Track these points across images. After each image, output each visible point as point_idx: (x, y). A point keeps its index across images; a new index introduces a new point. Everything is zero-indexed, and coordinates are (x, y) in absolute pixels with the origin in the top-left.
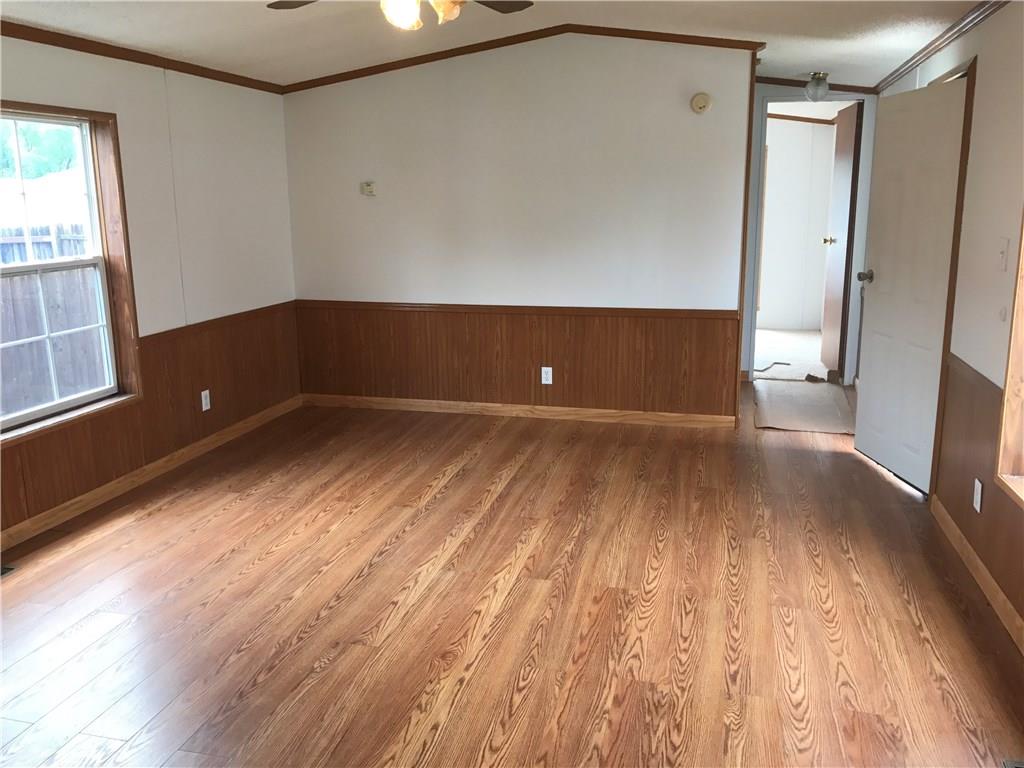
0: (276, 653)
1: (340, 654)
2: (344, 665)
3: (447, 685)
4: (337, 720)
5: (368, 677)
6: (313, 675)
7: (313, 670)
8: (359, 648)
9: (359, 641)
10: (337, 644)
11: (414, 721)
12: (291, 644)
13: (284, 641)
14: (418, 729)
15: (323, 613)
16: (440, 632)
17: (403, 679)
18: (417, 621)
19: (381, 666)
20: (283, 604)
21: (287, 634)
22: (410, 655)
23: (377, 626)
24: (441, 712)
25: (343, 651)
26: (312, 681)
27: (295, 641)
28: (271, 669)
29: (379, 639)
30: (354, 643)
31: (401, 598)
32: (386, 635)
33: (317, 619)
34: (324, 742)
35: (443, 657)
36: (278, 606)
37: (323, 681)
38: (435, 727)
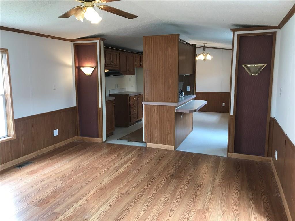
0: (144, 193)
1: (128, 191)
2: (127, 189)
3: (104, 183)
4: (129, 179)
5: (121, 186)
6: (134, 187)
7: (134, 188)
8: (123, 193)
9: (122, 194)
10: (128, 194)
11: (113, 178)
12: (141, 194)
13: (143, 196)
14: (112, 177)
15: (133, 204)
16: (100, 195)
17: (113, 185)
18: (105, 199)
19: (118, 188)
20: (146, 208)
21: (142, 198)
22: (110, 190)
23: (117, 198)
24: (107, 179)
25: (127, 192)
26: (134, 186)
27: (140, 195)
28: (144, 189)
29: (117, 195)
30: (124, 194)
31: (108, 208)
32: (115, 196)
33: (134, 202)
34: (131, 176)
35: (102, 189)
36: (148, 208)
37: (132, 185)
38: (109, 177)
